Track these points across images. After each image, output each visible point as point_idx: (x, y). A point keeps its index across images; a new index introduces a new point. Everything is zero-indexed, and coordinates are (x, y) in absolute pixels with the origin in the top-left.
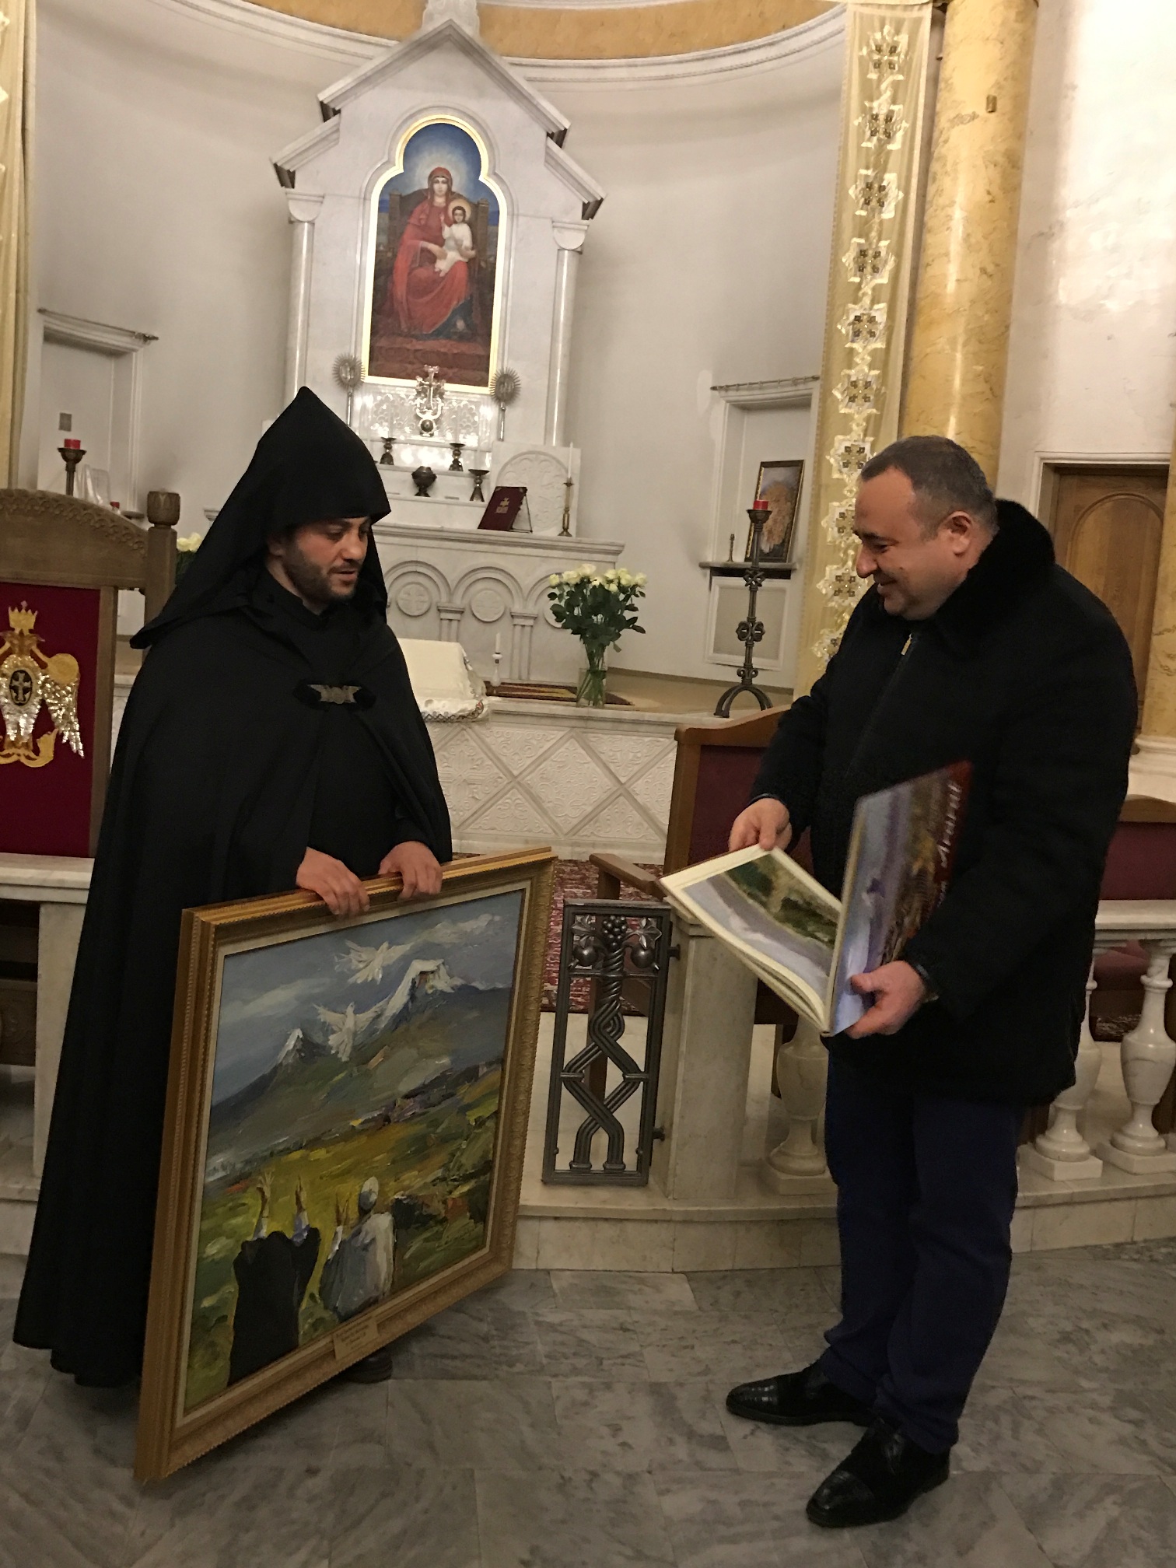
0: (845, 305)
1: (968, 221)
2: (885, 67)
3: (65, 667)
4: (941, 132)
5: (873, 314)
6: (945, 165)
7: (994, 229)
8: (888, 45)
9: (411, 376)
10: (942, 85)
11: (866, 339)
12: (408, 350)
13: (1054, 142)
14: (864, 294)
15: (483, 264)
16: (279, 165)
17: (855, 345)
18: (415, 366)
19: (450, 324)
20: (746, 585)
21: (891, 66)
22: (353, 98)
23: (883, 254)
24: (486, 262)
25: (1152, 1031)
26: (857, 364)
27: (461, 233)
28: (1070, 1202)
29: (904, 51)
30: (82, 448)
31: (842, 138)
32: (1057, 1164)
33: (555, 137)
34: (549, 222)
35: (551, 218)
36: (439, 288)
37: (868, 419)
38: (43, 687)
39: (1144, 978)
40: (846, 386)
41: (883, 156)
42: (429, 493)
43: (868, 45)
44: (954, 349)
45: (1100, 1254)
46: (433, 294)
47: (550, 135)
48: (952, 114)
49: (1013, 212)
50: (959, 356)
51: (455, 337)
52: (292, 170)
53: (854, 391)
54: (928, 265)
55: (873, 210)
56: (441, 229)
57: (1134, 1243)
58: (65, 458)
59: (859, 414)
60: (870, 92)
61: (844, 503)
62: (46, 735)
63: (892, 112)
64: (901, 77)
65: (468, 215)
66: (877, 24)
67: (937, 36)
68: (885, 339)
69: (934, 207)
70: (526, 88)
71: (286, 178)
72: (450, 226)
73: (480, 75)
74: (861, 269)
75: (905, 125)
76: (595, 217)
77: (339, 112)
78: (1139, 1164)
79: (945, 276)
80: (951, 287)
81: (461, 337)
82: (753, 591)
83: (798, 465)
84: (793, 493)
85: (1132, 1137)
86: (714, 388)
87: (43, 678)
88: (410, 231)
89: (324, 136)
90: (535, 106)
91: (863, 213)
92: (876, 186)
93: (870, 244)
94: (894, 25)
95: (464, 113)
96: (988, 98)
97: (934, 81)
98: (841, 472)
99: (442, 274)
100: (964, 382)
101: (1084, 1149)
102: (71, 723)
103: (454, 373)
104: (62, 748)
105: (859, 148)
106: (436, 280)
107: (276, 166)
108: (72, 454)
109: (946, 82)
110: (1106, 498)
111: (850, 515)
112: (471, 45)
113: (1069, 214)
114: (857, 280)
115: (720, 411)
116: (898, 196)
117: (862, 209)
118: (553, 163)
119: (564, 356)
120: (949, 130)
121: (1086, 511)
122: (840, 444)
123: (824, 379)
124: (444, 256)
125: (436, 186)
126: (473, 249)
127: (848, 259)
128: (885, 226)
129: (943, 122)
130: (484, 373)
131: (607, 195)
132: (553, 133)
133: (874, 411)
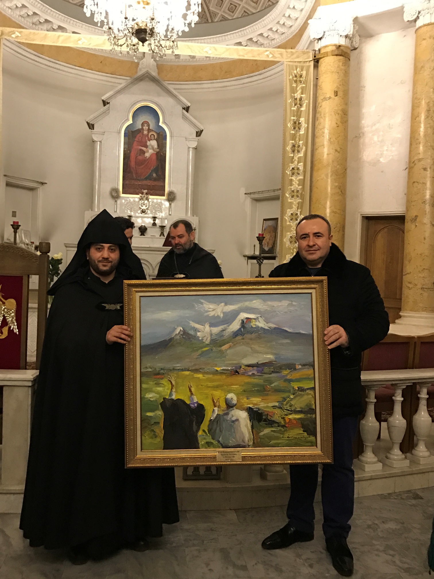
0: (288, 164)
1: (330, 133)
2: (298, 82)
3: (11, 303)
4: (319, 103)
5: (298, 167)
6: (321, 115)
7: (339, 136)
8: (299, 75)
9: (137, 194)
10: (318, 87)
11: (297, 176)
12: (136, 184)
13: (359, 105)
14: (295, 160)
15: (162, 154)
16: (88, 122)
17: (293, 178)
18: (139, 190)
19: (151, 175)
20: (257, 263)
21: (301, 82)
22: (114, 98)
23: (301, 146)
24: (163, 153)
25: (397, 416)
26: (294, 184)
27: (154, 143)
28: (371, 479)
29: (305, 77)
30: (19, 224)
31: (285, 107)
32: (366, 465)
33: (185, 109)
34: (184, 139)
35: (185, 137)
36: (147, 162)
37: (298, 203)
38: (4, 310)
39: (393, 398)
40: (290, 192)
41: (299, 112)
42: (145, 234)
43: (292, 75)
44: (327, 178)
45: (383, 497)
46: (144, 165)
47: (184, 109)
48: (322, 98)
49: (346, 129)
50: (329, 180)
51: (153, 179)
52: (93, 124)
53: (293, 194)
54: (317, 149)
55: (297, 131)
56: (146, 142)
57: (395, 493)
58: (13, 228)
59: (296, 201)
60: (293, 90)
61: (291, 233)
62: (5, 327)
63: (302, 97)
64: (304, 85)
65: (156, 137)
66: (295, 68)
67: (316, 71)
68: (303, 175)
69: (318, 129)
70: (175, 93)
71: (91, 126)
72: (149, 141)
73: (158, 88)
74: (293, 151)
75: (306, 101)
76: (201, 136)
77: (109, 103)
78: (396, 464)
79: (323, 153)
80: (325, 156)
81: (155, 180)
82: (260, 265)
83: (276, 219)
84: (275, 229)
85: (393, 455)
86: (246, 194)
87: (4, 307)
88: (135, 143)
89: (104, 111)
90: (178, 99)
91: (293, 132)
92: (297, 123)
93: (296, 143)
94: (300, 68)
95: (153, 102)
96: (335, 91)
97: (316, 86)
98: (290, 222)
99: (147, 158)
100: (331, 188)
101: (376, 459)
102: (14, 323)
103: (153, 192)
104: (11, 331)
105: (291, 110)
106: (145, 160)
107: (87, 122)
108: (16, 227)
109: (320, 87)
110: (385, 227)
111: (294, 237)
112: (154, 78)
113: (366, 129)
114: (292, 155)
115: (248, 202)
116: (305, 126)
117: (293, 131)
118: (185, 118)
119: (192, 185)
120: (321, 103)
121: (378, 232)
122: (289, 212)
123: (282, 189)
124: (148, 152)
125: (144, 127)
126: (158, 149)
127: (289, 148)
128: (301, 136)
129: (320, 100)
130: (163, 192)
131: (204, 129)
132: (185, 108)
133: (301, 200)
